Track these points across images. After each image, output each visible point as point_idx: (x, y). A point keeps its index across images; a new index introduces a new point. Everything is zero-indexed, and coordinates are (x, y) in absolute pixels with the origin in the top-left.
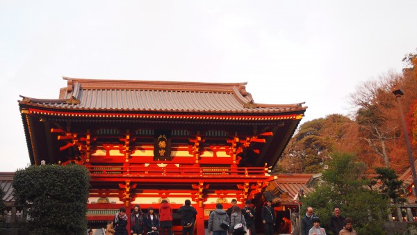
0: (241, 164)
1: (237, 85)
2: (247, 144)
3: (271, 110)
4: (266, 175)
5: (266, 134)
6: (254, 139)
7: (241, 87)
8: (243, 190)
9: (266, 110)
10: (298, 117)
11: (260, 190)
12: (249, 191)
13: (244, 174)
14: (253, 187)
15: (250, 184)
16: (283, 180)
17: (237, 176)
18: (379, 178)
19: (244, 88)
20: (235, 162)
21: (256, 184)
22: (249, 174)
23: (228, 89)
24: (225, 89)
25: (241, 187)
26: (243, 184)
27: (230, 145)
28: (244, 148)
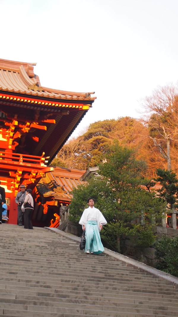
0: (17, 150)
1: (25, 65)
2: (26, 129)
3: (57, 96)
4: (42, 165)
5: (48, 121)
6: (35, 125)
7: (29, 68)
8: (15, 178)
9: (51, 95)
10: (85, 107)
11: (33, 180)
12: (22, 180)
13: (18, 160)
14: (26, 176)
15: (24, 173)
16: (61, 174)
17: (11, 162)
18: (159, 180)
19: (32, 69)
20: (10, 147)
21: (29, 173)
22: (24, 161)
23: (14, 68)
24: (11, 67)
25: (14, 175)
26: (15, 171)
27: (8, 128)
28: (22, 133)
